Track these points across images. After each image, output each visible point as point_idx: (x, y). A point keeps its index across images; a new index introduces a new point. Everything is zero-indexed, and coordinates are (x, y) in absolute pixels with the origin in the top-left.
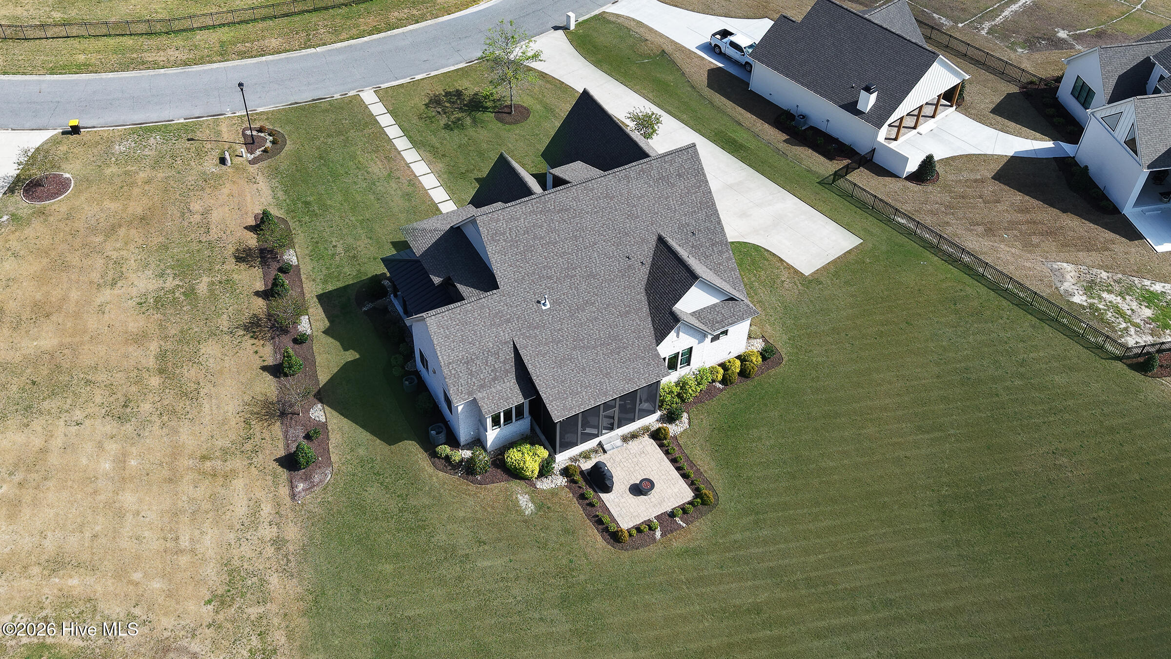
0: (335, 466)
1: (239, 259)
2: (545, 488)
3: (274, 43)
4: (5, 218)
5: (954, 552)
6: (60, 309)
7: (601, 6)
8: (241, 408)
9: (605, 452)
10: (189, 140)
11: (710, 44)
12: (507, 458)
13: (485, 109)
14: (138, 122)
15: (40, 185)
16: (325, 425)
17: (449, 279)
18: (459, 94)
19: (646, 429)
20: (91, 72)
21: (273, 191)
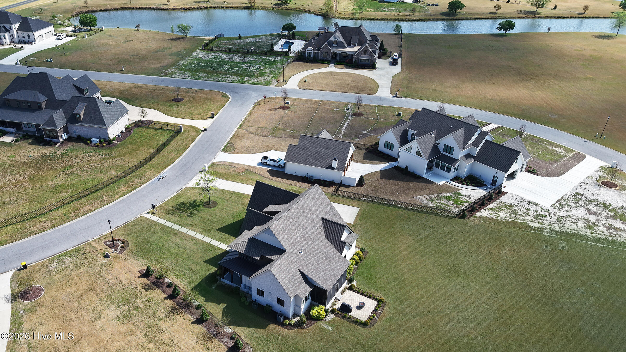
0: (251, 344)
1: (147, 289)
2: (329, 320)
3: (88, 208)
4: (22, 312)
5: (459, 287)
6: (82, 337)
7: (211, 160)
8: (196, 341)
9: (339, 300)
10: (83, 254)
11: (262, 162)
12: (312, 314)
13: (198, 206)
14: (51, 255)
15: (27, 293)
16: (234, 332)
17: (262, 256)
18: (183, 204)
19: (345, 288)
20: (9, 243)
21: (139, 261)
